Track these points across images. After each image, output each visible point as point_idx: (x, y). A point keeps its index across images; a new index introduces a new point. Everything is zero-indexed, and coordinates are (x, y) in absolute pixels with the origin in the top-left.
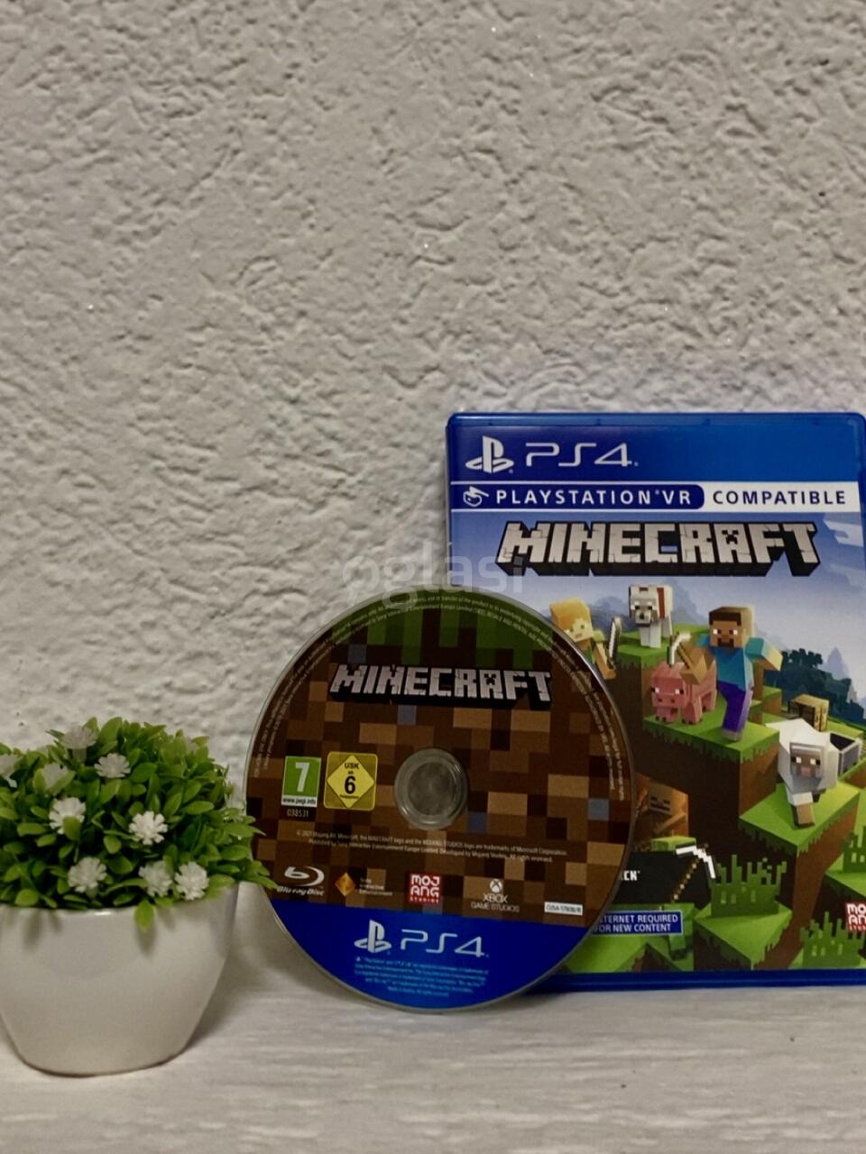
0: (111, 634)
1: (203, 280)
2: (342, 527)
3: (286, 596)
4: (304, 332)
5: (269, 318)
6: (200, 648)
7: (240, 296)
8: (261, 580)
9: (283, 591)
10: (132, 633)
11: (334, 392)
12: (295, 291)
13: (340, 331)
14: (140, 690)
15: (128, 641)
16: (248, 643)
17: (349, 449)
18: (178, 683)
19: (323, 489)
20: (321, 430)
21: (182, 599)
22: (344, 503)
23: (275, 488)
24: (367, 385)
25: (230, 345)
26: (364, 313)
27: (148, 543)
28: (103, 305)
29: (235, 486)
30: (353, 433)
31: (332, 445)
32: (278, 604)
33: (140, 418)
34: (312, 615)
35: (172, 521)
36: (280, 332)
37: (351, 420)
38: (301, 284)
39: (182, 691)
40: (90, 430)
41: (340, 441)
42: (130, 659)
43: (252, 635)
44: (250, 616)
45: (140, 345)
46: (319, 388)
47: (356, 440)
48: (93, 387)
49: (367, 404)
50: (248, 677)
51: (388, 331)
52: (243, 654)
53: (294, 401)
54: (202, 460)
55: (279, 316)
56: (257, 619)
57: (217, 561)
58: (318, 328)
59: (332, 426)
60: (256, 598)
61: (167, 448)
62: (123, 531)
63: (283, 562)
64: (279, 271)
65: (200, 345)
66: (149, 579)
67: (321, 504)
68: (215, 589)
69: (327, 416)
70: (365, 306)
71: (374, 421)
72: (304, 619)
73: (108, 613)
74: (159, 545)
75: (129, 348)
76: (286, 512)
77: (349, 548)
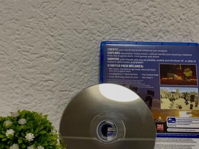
0: (7, 89)
1: (32, 7)
2: (63, 66)
3: (49, 82)
4: (55, 20)
5: (47, 16)
6: (28, 93)
7: (41, 11)
8: (43, 78)
9: (48, 80)
10: (12, 89)
11: (62, 34)
12: (53, 10)
13: (64, 20)
14: (14, 103)
15: (11, 91)
16: (40, 92)
17: (65, 47)
18: (23, 102)
19: (59, 57)
20: (58, 43)
21: (25, 82)
22: (63, 60)
23: (47, 57)
24: (70, 33)
25: (37, 22)
26: (70, 16)
27: (16, 68)
28: (7, 12)
29: (38, 56)
30: (66, 44)
31: (61, 47)
32: (47, 83)
33: (16, 39)
34: (55, 86)
35: (22, 63)
36: (49, 20)
37: (66, 41)
38: (55, 9)
39: (23, 103)
40: (4, 41)
41: (63, 46)
42: (11, 95)
43: (41, 91)
44: (40, 86)
45: (16, 22)
46: (59, 33)
47: (67, 46)
48: (5, 31)
49: (70, 37)
50: (39, 100)
51: (75, 20)
52: (39, 95)
53: (52, 36)
54: (30, 49)
55: (49, 16)
56: (42, 87)
57: (33, 73)
58: (59, 19)
59: (61, 42)
60: (42, 82)
61: (22, 46)
62: (11, 65)
63: (49, 74)
64: (50, 5)
65: (30, 22)
66: (17, 77)
67: (58, 60)
68: (32, 80)
69: (60, 40)
70: (70, 14)
71: (71, 41)
72: (53, 87)
73: (7, 84)
74: (19, 69)
75: (14, 22)
76: (50, 62)
77: (64, 71)
